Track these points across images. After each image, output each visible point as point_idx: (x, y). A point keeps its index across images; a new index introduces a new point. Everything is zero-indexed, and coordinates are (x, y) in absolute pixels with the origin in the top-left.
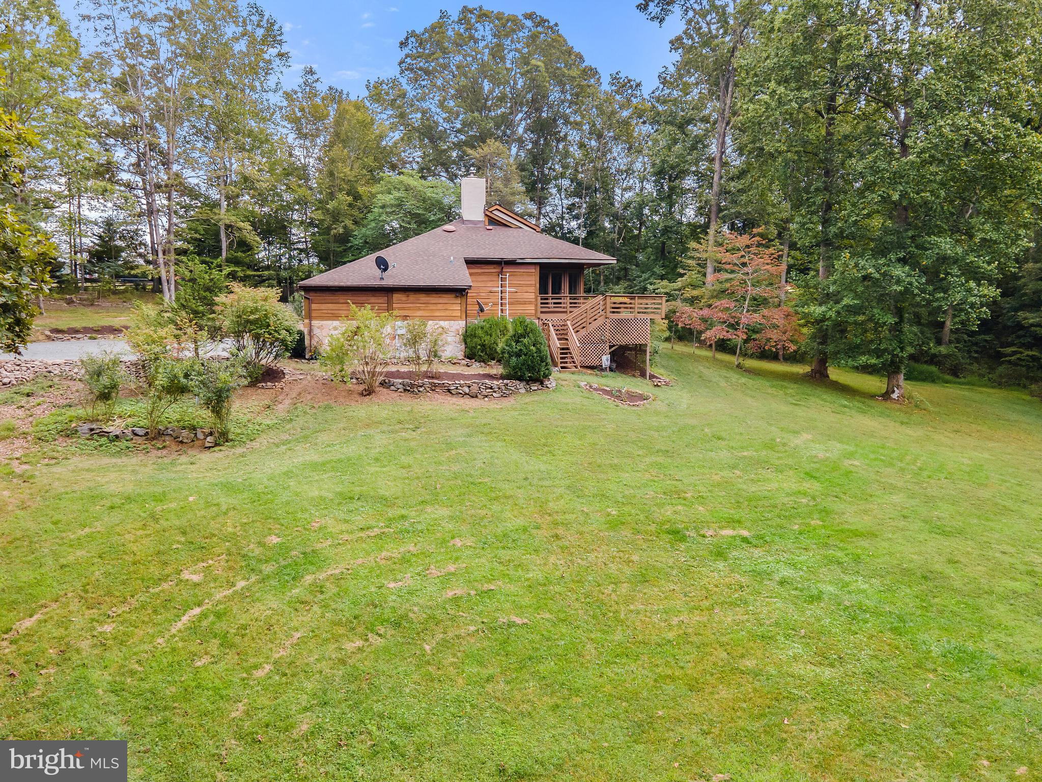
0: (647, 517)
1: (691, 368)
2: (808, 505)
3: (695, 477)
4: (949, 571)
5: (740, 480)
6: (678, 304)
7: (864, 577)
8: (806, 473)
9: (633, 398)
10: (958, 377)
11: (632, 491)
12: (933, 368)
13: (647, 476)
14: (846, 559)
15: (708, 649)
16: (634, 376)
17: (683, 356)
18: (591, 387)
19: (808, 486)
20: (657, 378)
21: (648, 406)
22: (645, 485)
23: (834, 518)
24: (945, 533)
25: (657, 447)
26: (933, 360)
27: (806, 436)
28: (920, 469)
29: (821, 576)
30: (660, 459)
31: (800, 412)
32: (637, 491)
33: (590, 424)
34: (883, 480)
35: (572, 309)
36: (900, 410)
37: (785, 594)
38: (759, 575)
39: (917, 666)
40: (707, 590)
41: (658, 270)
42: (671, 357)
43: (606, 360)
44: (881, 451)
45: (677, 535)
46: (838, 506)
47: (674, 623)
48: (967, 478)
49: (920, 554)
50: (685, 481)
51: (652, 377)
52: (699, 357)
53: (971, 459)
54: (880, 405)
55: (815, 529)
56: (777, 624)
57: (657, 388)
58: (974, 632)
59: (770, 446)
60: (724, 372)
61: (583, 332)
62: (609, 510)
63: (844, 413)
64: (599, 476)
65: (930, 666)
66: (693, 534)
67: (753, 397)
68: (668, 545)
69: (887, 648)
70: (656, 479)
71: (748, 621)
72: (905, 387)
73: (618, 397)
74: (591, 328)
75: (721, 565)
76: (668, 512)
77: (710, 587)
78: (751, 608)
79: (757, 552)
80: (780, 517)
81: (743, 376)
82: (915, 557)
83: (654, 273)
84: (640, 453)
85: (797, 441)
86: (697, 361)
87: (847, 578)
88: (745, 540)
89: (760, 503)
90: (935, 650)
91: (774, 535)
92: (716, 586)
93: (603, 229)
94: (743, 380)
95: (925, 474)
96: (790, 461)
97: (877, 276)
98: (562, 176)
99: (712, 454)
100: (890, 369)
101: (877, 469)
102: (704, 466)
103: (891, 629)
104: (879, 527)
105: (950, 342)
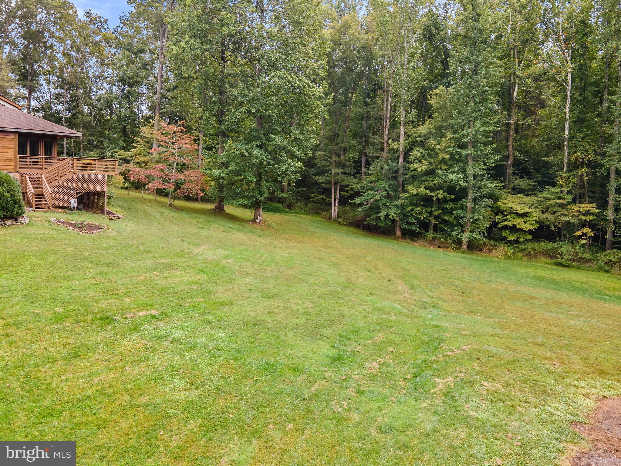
0: (86, 310)
1: (138, 207)
2: (197, 289)
3: (127, 279)
4: (268, 319)
5: (157, 278)
6: (131, 166)
7: (223, 329)
8: (199, 270)
9: (91, 228)
10: (291, 209)
11: (78, 293)
12: (280, 205)
13: (92, 281)
14: (214, 320)
15: (116, 396)
16: (96, 213)
17: (135, 199)
18: (59, 221)
19: (199, 277)
20: (112, 214)
21: (102, 233)
22: (89, 288)
23: (211, 296)
24: (269, 297)
25: (103, 261)
26: (280, 200)
27: (204, 247)
28: (263, 262)
29: (198, 333)
30: (104, 269)
31: (203, 232)
32: (82, 293)
33: (53, 248)
34: (242, 270)
35: (46, 167)
36: (260, 229)
37: (174, 348)
38: (159, 339)
39: (244, 378)
40: (123, 355)
41: (121, 143)
42: (126, 200)
43: (74, 202)
44: (245, 253)
45: (107, 319)
46: (215, 288)
47: (94, 382)
48: (284, 264)
49: (254, 311)
50: (119, 282)
51: (109, 213)
52: (145, 199)
53: (289, 254)
54: (250, 226)
55: (199, 304)
56: (166, 369)
57: (111, 221)
58: (275, 351)
59: (180, 254)
60: (160, 209)
61: (55, 183)
62: (56, 309)
63: (229, 232)
64: (53, 285)
65: (251, 376)
66: (118, 317)
67: (176, 224)
68: (99, 328)
69: (229, 370)
70: (98, 283)
71: (148, 371)
72: (264, 215)
73: (80, 228)
74: (62, 180)
75: (135, 336)
76: (103, 305)
77: (124, 352)
78: (151, 361)
79: (160, 324)
80: (178, 299)
81: (173, 211)
82: (252, 313)
83: (118, 145)
84: (90, 266)
85: (197, 250)
86: (144, 202)
87: (213, 332)
88: (154, 317)
89: (168, 292)
90: (255, 366)
91: (173, 311)
92: (130, 351)
93: (83, 113)
94: (172, 214)
95: (265, 264)
96: (191, 263)
97: (247, 154)
98: (50, 73)
99: (141, 263)
100: (256, 206)
101: (240, 264)
102: (134, 271)
103: (233, 359)
104: (235, 298)
105: (288, 191)
